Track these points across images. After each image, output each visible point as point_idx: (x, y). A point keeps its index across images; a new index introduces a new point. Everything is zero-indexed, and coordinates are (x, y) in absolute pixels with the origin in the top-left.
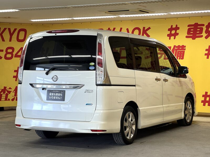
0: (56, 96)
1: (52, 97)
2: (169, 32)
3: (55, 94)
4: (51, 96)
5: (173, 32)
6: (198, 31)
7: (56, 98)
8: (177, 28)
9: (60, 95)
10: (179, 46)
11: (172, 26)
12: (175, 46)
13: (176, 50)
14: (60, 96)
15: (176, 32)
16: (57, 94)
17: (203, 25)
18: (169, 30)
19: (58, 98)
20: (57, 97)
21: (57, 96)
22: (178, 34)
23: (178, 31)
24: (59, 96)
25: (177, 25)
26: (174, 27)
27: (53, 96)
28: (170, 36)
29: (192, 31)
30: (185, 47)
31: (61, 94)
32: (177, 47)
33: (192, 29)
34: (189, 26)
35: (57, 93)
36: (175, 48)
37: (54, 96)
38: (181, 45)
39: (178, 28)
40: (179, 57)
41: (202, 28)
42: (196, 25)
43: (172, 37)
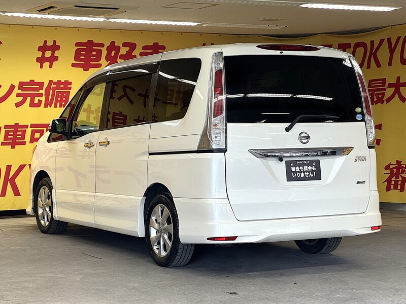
0: (304, 172)
1: (297, 174)
2: (40, 54)
3: (301, 167)
4: (296, 172)
5: (48, 54)
6: (94, 55)
7: (305, 175)
8: (55, 47)
9: (312, 169)
10: (59, 82)
11: (45, 42)
12: (51, 82)
13: (54, 89)
14: (312, 172)
15: (53, 54)
16: (306, 168)
17: (102, 45)
18: (40, 49)
19: (309, 175)
20: (308, 173)
21: (306, 172)
22: (56, 59)
23: (57, 54)
24: (310, 171)
25: (55, 42)
26: (50, 43)
27: (298, 172)
28: (41, 60)
29: (83, 55)
30: (70, 83)
31: (313, 167)
32: (55, 83)
33: (83, 50)
34: (77, 44)
35: (306, 165)
36: (52, 86)
37: (302, 172)
38: (63, 81)
39: (58, 48)
40: (58, 103)
41: (101, 51)
42: (90, 44)
43: (46, 65)
